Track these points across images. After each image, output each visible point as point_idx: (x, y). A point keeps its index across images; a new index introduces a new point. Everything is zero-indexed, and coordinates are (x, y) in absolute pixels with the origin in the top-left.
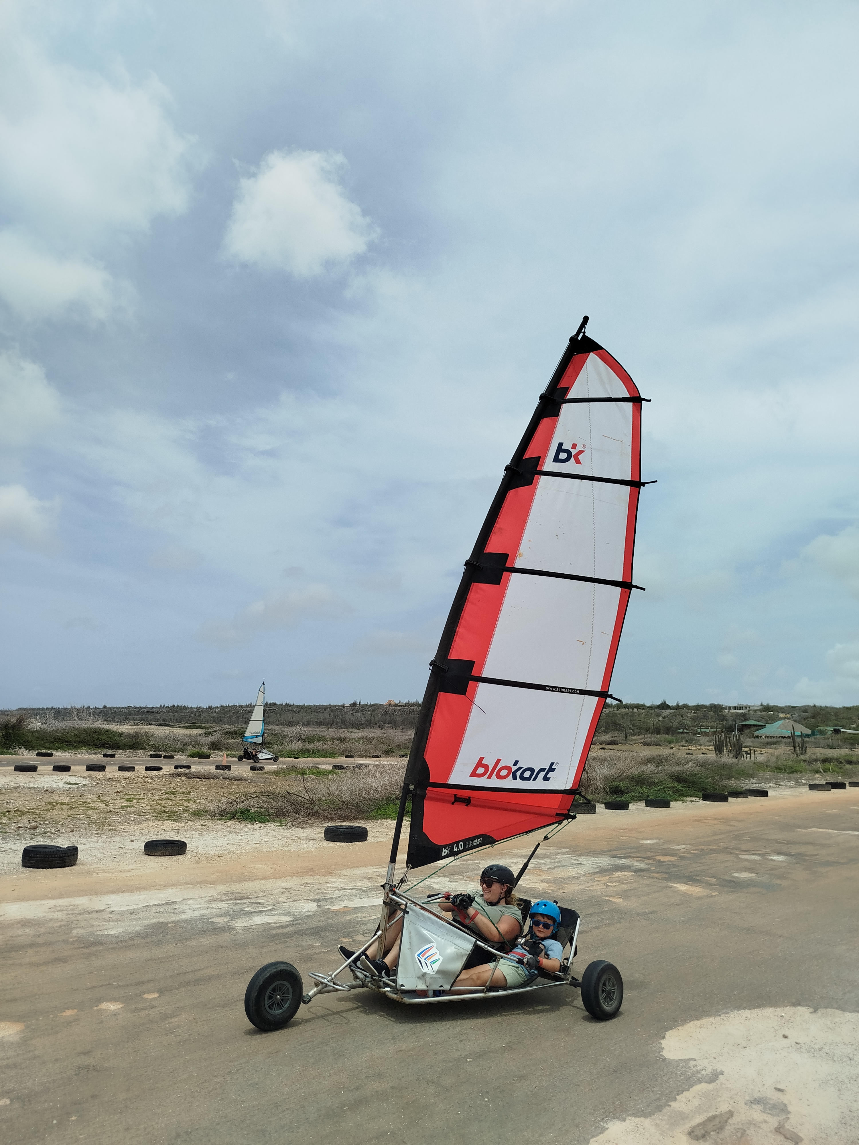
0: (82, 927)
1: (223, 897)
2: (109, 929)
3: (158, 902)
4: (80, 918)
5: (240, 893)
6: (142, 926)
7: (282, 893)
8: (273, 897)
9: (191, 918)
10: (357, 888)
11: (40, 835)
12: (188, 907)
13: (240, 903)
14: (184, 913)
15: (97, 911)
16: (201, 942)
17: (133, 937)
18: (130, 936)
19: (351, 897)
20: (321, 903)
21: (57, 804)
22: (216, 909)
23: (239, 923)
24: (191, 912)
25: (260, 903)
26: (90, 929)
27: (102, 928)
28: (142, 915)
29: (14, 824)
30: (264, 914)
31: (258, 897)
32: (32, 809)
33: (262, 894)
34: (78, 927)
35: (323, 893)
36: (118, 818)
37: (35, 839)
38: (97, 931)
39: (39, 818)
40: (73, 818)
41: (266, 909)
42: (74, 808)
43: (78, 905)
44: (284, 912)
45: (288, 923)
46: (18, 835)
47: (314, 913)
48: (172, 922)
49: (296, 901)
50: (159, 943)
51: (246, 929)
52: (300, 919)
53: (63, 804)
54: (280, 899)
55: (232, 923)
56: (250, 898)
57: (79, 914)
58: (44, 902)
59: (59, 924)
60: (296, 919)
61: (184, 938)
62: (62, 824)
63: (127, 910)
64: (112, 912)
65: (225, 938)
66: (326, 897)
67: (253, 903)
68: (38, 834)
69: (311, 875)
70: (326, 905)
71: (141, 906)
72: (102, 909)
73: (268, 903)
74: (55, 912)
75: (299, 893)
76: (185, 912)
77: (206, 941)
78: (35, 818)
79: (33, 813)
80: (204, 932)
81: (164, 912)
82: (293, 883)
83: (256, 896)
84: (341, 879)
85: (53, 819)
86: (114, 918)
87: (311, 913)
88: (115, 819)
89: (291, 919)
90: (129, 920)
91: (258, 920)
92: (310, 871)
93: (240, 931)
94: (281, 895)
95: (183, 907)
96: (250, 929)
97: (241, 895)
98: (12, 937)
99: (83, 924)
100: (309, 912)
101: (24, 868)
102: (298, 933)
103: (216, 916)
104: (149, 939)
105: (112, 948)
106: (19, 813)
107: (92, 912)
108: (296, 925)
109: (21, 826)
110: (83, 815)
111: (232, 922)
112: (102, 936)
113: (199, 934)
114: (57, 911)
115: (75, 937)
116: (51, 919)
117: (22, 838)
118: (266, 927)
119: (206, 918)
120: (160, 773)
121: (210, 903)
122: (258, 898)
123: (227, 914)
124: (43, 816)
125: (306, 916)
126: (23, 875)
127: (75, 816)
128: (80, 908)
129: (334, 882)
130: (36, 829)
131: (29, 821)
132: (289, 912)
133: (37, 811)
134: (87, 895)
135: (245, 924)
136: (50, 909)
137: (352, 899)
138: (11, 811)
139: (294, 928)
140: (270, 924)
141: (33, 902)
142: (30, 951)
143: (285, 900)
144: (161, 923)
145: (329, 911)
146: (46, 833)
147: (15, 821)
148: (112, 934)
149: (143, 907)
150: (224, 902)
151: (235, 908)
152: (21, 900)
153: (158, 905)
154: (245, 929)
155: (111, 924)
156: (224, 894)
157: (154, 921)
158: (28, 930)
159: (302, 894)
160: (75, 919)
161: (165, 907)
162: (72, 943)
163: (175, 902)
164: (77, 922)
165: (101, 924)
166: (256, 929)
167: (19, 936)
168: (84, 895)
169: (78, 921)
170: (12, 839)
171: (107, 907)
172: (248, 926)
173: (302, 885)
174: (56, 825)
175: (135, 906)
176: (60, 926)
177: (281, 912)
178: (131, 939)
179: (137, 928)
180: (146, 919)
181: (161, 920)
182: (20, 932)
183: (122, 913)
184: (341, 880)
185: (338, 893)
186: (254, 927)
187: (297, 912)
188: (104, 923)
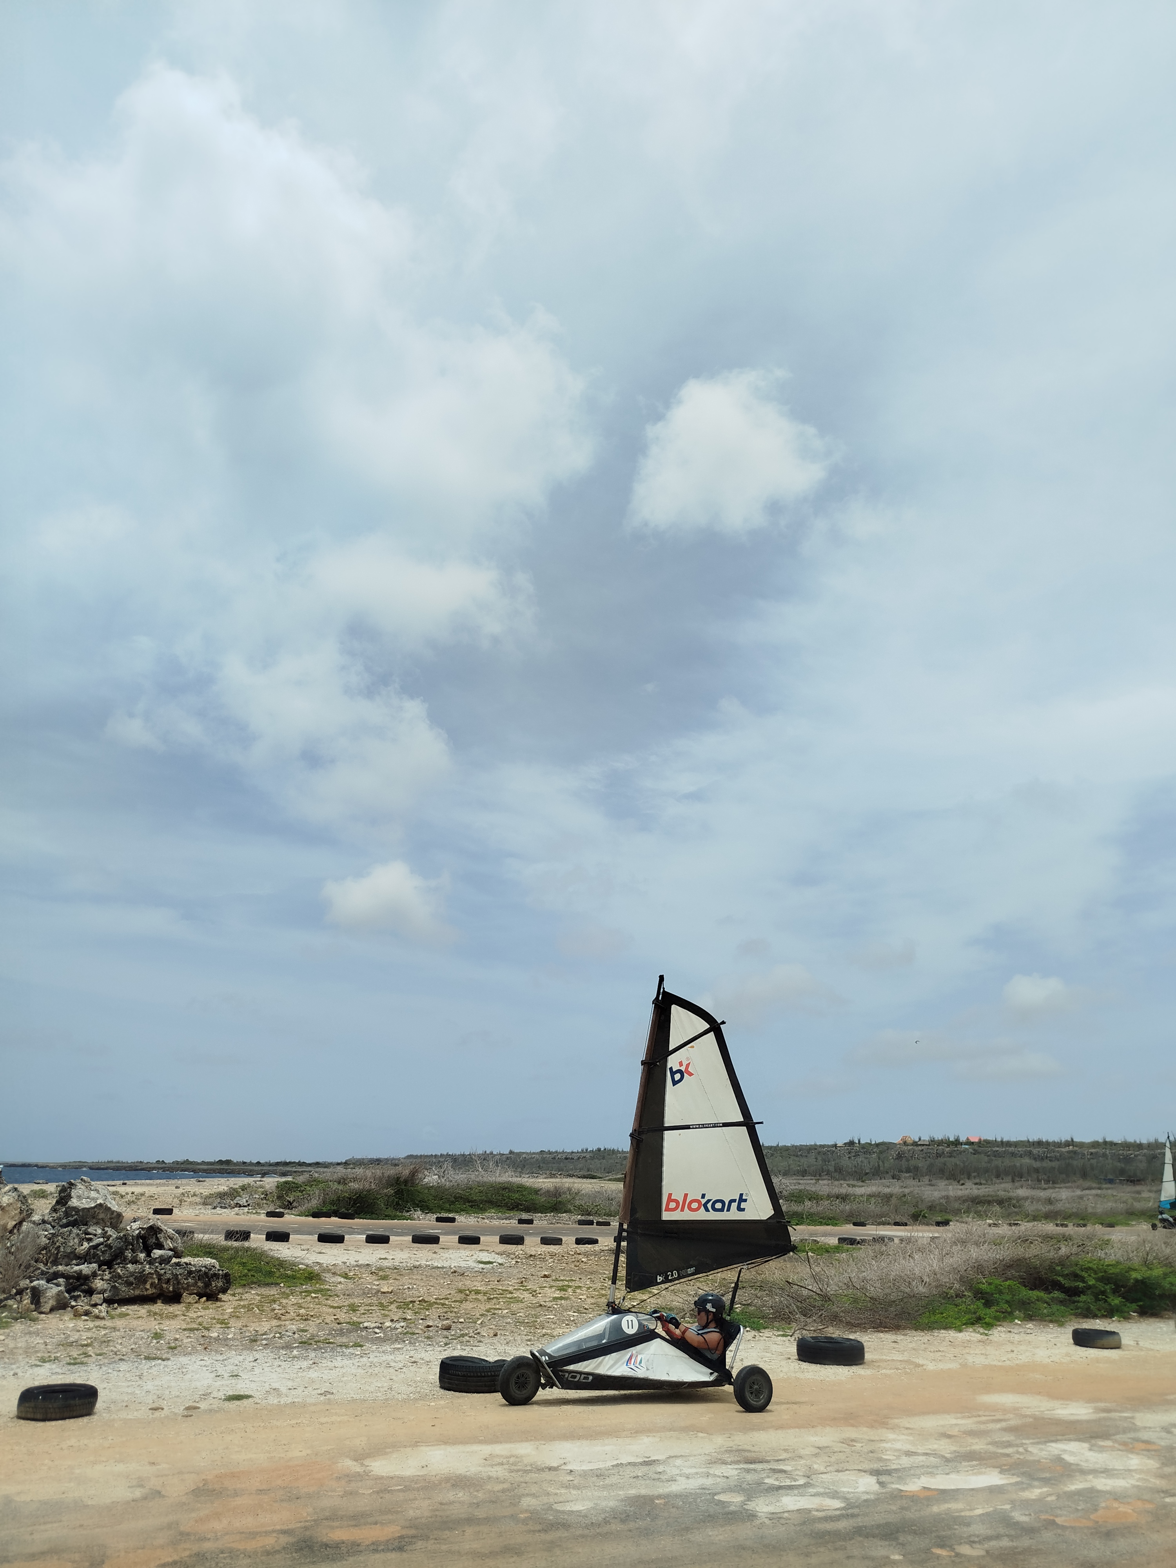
0: (534, 1495)
1: (727, 1457)
2: (572, 1501)
3: (632, 1460)
4: (527, 1478)
5: (749, 1451)
6: (618, 1500)
7: (816, 1455)
8: (802, 1462)
9: (686, 1491)
10: (935, 1455)
11: (455, 1339)
12: (678, 1472)
13: (754, 1470)
14: (674, 1482)
15: (550, 1469)
16: (710, 1536)
17: (608, 1519)
18: (603, 1516)
19: (930, 1471)
20: (883, 1478)
21: (470, 1292)
22: (719, 1477)
23: (763, 1507)
24: (682, 1480)
25: (784, 1471)
26: (545, 1500)
27: (561, 1499)
28: (613, 1480)
29: (421, 1321)
30: (796, 1492)
31: (781, 1460)
32: (440, 1299)
33: (784, 1456)
34: (528, 1495)
35: (880, 1460)
36: (552, 1317)
37: (450, 1345)
38: (556, 1503)
39: (451, 1312)
40: (495, 1314)
41: (797, 1483)
42: (492, 1299)
43: (522, 1456)
44: (827, 1491)
45: (838, 1513)
46: (428, 1338)
47: (876, 1497)
48: (659, 1497)
49: (842, 1471)
50: (646, 1533)
51: (775, 1517)
52: (857, 1507)
53: (478, 1292)
54: (816, 1466)
55: (751, 1506)
56: (768, 1462)
57: (526, 1471)
58: (475, 1447)
59: (500, 1487)
60: (850, 1505)
61: (683, 1526)
62: (481, 1323)
63: (591, 1470)
64: (571, 1471)
65: (744, 1532)
66: (889, 1468)
67: (774, 1471)
68: (454, 1337)
69: (853, 1426)
70: (893, 1483)
71: (609, 1464)
72: (555, 1465)
73: (797, 1472)
74: (492, 1466)
75: (842, 1456)
76: (675, 1480)
77: (719, 1535)
78: (446, 1313)
79: (443, 1304)
80: (710, 1519)
81: (645, 1477)
82: (827, 1437)
83: (776, 1458)
84: (903, 1434)
85: (469, 1316)
86: (575, 1482)
87: (872, 1497)
88: (549, 1318)
89: (843, 1505)
90: (596, 1488)
91: (790, 1503)
92: (849, 1418)
93: (767, 1521)
94: (814, 1459)
95: (671, 1471)
96: (780, 1518)
97: (753, 1455)
98: (441, 1504)
99: (534, 1489)
100: (867, 1493)
101: (442, 1391)
102: (859, 1531)
103: (724, 1491)
104: (632, 1525)
105: (583, 1536)
106: (425, 1305)
107: (543, 1470)
108: (853, 1516)
109: (431, 1324)
110: (507, 1311)
111: (749, 1503)
112: (563, 1512)
113: (704, 1522)
114: (496, 1465)
115: (526, 1511)
116: (490, 1478)
117: (434, 1344)
118: (805, 1517)
119: (709, 1494)
120: (596, 1247)
121: (708, 1466)
122: (780, 1462)
123: (738, 1488)
124: (456, 1310)
125: (866, 1501)
126: (442, 1402)
127: (496, 1312)
128: (525, 1462)
129: (894, 1440)
130: (449, 1329)
131: (439, 1316)
132: (836, 1491)
133: (447, 1302)
134: (531, 1440)
135: (771, 1509)
136: (486, 1460)
137: (932, 1474)
138: (415, 1302)
139: (851, 1521)
140: (809, 1511)
141: (460, 1448)
142: (469, 1531)
143: (822, 1469)
144: (644, 1497)
145: (898, 1495)
146: (463, 1335)
147: (422, 1317)
148: (577, 1511)
149: (613, 1466)
150: (729, 1466)
151: (749, 1477)
152: (445, 1443)
153: (634, 1464)
154: (773, 1519)
155: (574, 1492)
156: (726, 1451)
157: (633, 1492)
158: (461, 1495)
159: (848, 1459)
160: (522, 1480)
161: (645, 1469)
162: (525, 1521)
163: (658, 1460)
164: (524, 1485)
165: (558, 1491)
166: (790, 1519)
167: (451, 1503)
168: (527, 1440)
169: (526, 1483)
170: (422, 1344)
171: (562, 1462)
172: (776, 1513)
173: (843, 1443)
174: (473, 1325)
175: (600, 1463)
176: (503, 1491)
177: (822, 1490)
178: (606, 1522)
179: (612, 1504)
180: (620, 1487)
181: (643, 1492)
182: (451, 1496)
183: (585, 1474)
184: (903, 1437)
185: (905, 1461)
186: (786, 1515)
187: (848, 1492)
188: (563, 1491)
